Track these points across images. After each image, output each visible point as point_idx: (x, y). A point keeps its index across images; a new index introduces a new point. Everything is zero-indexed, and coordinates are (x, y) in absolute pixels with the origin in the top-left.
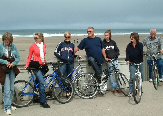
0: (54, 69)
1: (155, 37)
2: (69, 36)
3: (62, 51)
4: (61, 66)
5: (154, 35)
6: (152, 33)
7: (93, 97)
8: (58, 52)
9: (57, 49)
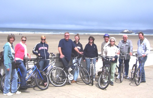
0: (34, 64)
1: (126, 41)
2: (44, 39)
3: (39, 50)
4: (39, 61)
5: (126, 39)
6: (124, 38)
7: (63, 85)
8: (35, 50)
9: (35, 48)
